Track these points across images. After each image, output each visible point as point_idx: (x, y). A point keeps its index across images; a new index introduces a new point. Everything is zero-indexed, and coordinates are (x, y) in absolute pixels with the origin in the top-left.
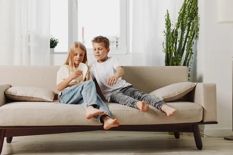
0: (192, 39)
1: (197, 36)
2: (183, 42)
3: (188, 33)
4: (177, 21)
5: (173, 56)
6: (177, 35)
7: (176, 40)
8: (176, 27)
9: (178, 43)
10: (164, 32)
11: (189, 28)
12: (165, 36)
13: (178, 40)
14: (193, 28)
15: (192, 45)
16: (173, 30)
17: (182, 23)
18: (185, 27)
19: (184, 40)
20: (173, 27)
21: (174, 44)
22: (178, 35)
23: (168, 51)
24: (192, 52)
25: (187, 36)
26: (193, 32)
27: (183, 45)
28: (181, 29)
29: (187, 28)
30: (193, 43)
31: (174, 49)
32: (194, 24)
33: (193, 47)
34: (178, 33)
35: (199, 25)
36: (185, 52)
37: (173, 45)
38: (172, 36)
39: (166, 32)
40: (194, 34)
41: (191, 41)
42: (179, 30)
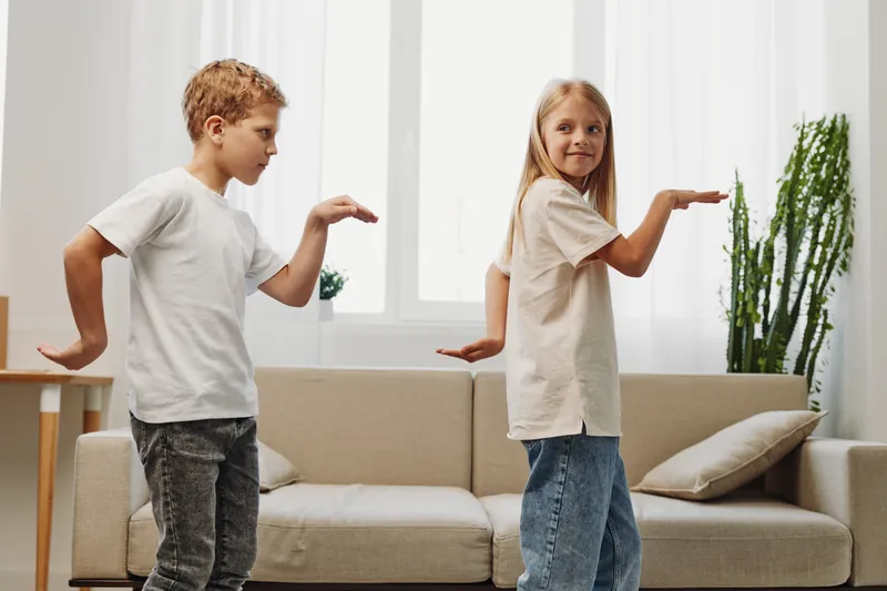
0: (828, 275)
1: (844, 265)
2: (795, 287)
3: (812, 253)
4: (772, 212)
5: (758, 333)
6: (770, 259)
7: (770, 279)
8: (768, 234)
9: (775, 290)
10: (725, 248)
11: (816, 236)
12: (729, 265)
13: (774, 279)
14: (830, 234)
15: (828, 297)
16: (758, 245)
17: (791, 216)
18: (801, 233)
19: (799, 277)
20: (758, 233)
21: (762, 294)
22: (776, 261)
23: (736, 318)
24: (828, 321)
25: (809, 265)
26: (830, 251)
27: (793, 297)
28: (785, 239)
29: (809, 234)
30: (833, 290)
31: (760, 310)
32: (835, 222)
33: (830, 305)
34: (776, 254)
35: (853, 224)
36: (802, 321)
37: (755, 298)
38: (754, 264)
39: (730, 248)
40: (835, 255)
41: (824, 284)
42: (780, 244)
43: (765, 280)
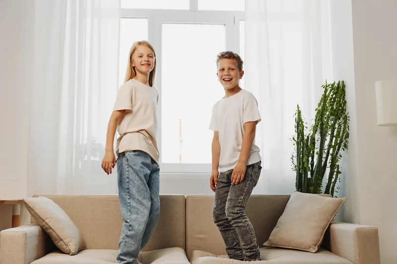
0: (338, 149)
1: (345, 146)
2: (324, 155)
3: (331, 140)
4: (313, 123)
5: (309, 176)
6: (313, 143)
7: (313, 152)
8: (312, 132)
9: (316, 157)
10: (294, 139)
11: (333, 133)
12: (296, 146)
13: (315, 152)
14: (339, 132)
15: (339, 159)
16: (308, 137)
17: (322, 125)
18: (326, 132)
19: (326, 151)
20: (307, 132)
21: (310, 159)
22: (316, 144)
23: (299, 169)
24: (339, 170)
25: (330, 146)
26: (339, 139)
27: (324, 160)
28: (320, 135)
29: (330, 133)
30: (341, 156)
31: (310, 166)
32: (341, 127)
33: (340, 163)
34: (316, 140)
35: (348, 128)
36: (328, 170)
37: (308, 161)
38: (307, 146)
39: (296, 139)
40: (341, 142)
41: (337, 153)
42: (318, 136)
43: (311, 153)
